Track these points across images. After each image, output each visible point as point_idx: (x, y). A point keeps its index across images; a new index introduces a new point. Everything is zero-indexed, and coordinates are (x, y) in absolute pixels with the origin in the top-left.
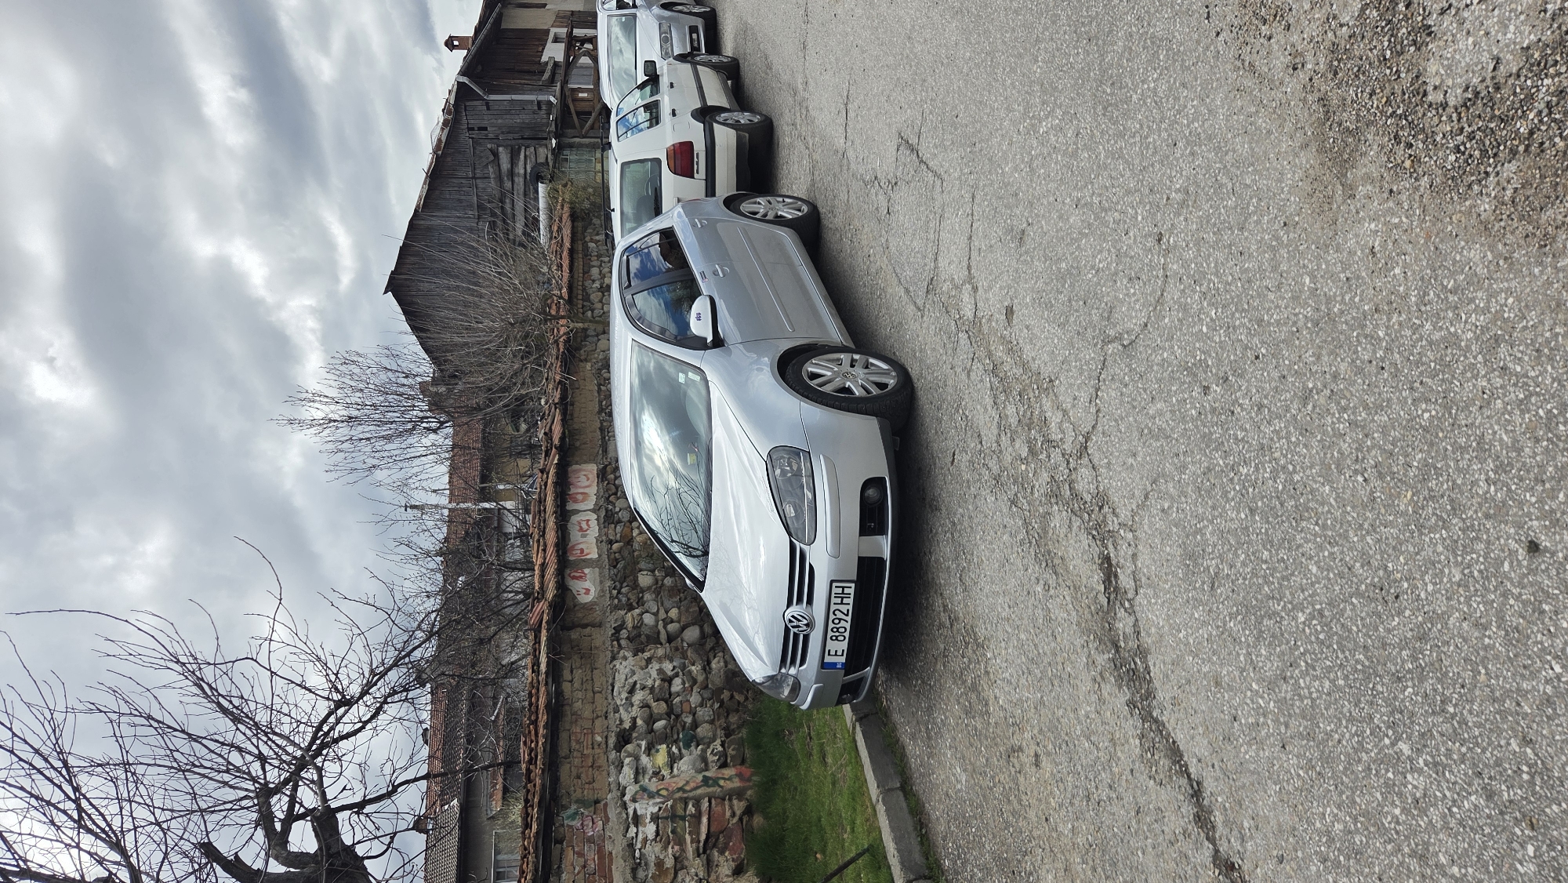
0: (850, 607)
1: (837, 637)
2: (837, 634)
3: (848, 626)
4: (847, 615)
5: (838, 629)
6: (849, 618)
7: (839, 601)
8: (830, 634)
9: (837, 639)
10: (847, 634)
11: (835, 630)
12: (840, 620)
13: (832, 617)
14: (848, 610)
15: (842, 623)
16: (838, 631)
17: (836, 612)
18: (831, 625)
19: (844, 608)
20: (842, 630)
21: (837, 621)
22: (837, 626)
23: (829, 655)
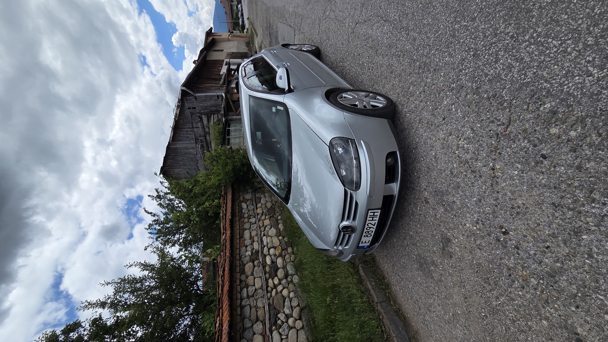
0: (376, 222)
1: (367, 235)
3: (374, 230)
6: (375, 227)
7: (371, 219)
8: (364, 234)
10: (373, 234)
13: (366, 226)
15: (371, 229)
17: (369, 224)
18: (365, 230)
19: (373, 222)
20: (371, 232)
22: (368, 231)
23: (362, 243)
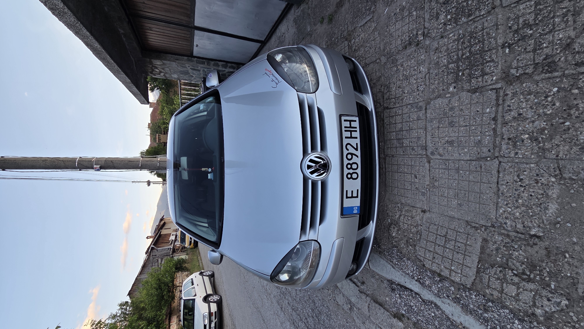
0: (358, 141)
1: (351, 174)
2: (351, 171)
3: (358, 160)
4: (357, 149)
5: (351, 165)
6: (358, 153)
7: (348, 134)
8: (346, 171)
9: (351, 178)
10: (359, 171)
11: (349, 166)
12: (352, 154)
13: (345, 152)
14: (357, 144)
15: (355, 159)
16: (351, 168)
17: (349, 146)
18: (346, 162)
19: (354, 142)
20: (354, 166)
21: (349, 157)
22: (351, 162)
23: (347, 197)
